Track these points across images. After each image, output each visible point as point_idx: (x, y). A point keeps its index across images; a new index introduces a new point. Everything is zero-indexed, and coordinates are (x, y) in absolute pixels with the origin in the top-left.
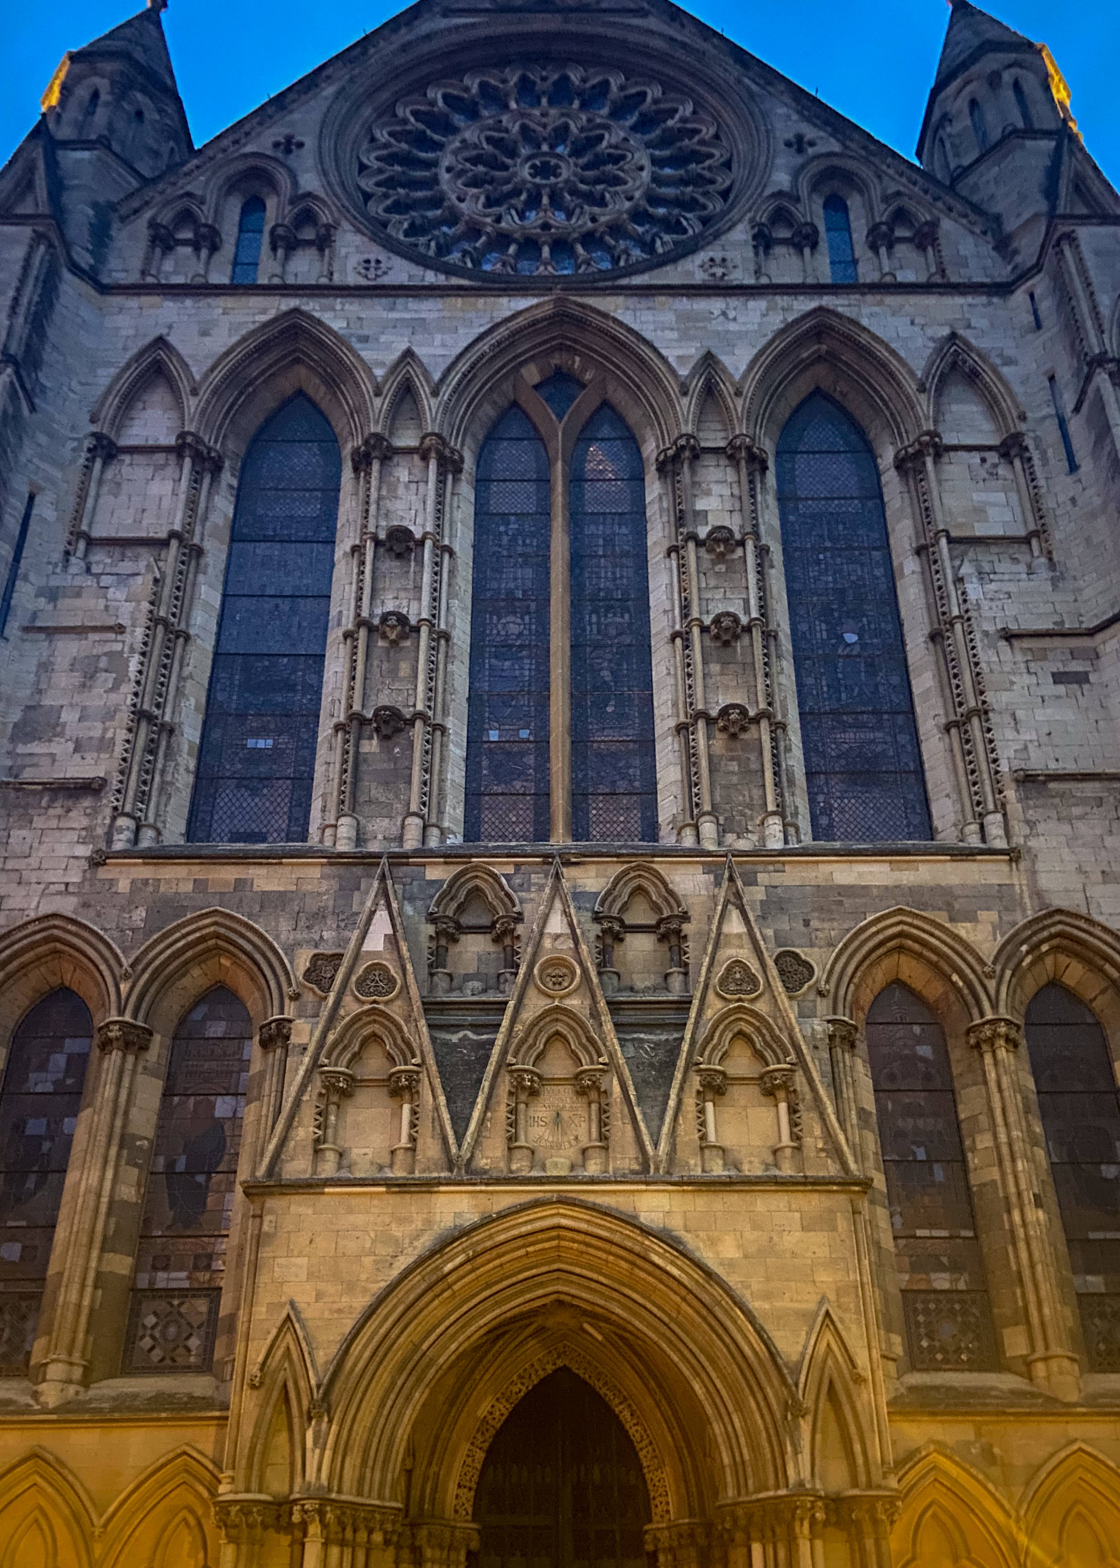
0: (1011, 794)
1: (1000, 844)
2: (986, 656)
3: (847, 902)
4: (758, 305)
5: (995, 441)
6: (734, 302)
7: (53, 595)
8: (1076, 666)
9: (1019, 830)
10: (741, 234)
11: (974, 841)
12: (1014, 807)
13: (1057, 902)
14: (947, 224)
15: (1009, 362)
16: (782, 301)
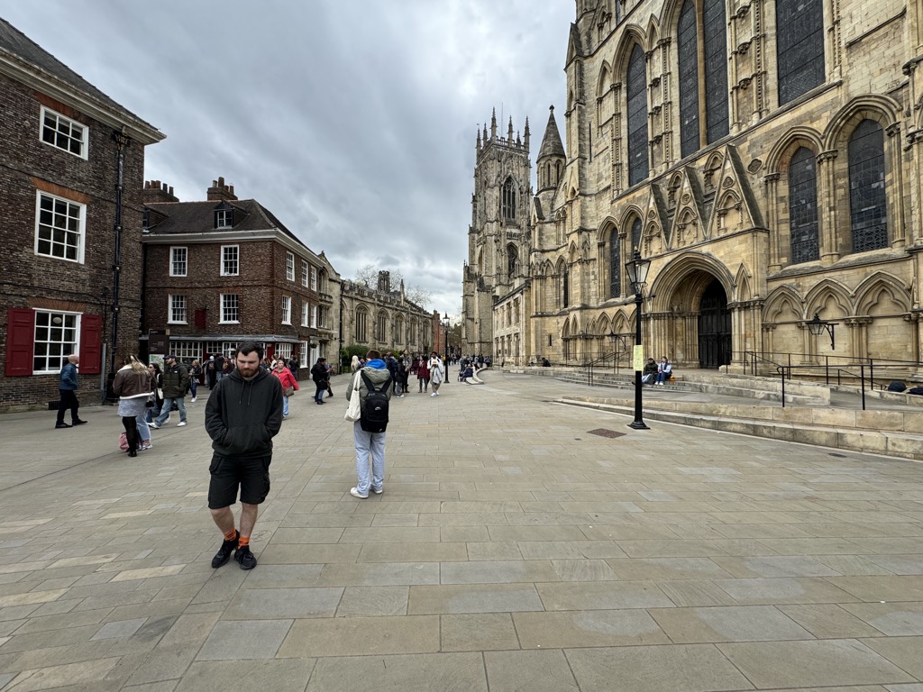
0: (844, 55)
1: (836, 80)
3: (775, 133)
7: (597, 146)
9: (846, 69)
11: (831, 80)
12: (844, 60)
13: (856, 94)
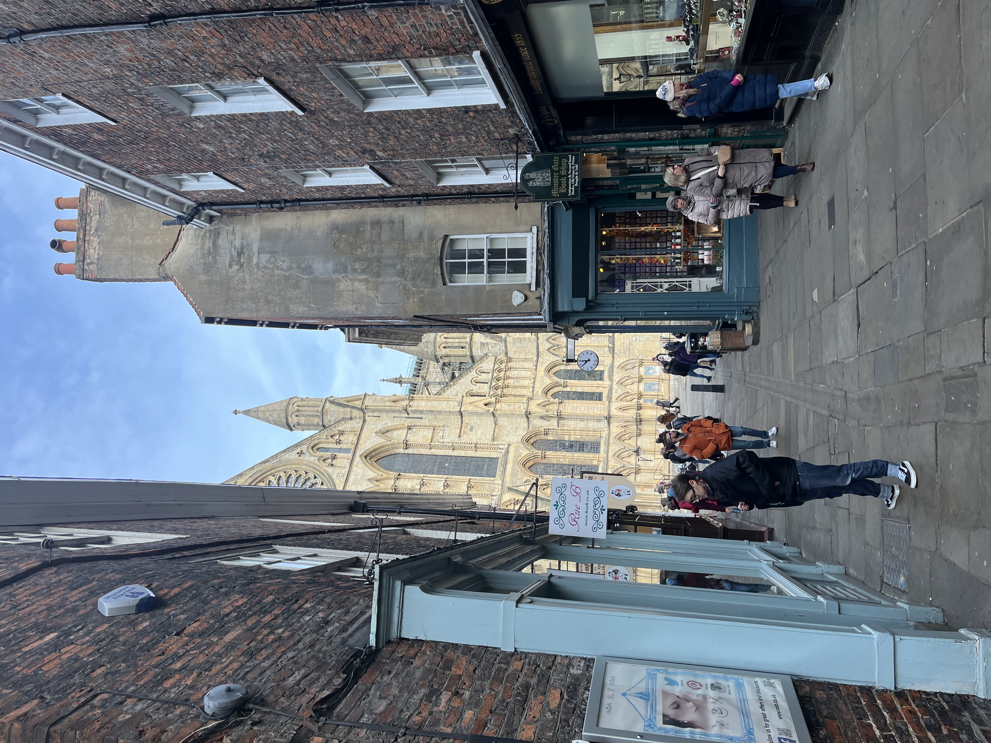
0: (496, 443)
1: (506, 446)
2: (463, 441)
4: (354, 468)
5: (406, 431)
6: (352, 473)
8: (469, 427)
9: (504, 443)
10: (330, 470)
11: (503, 451)
12: (499, 443)
13: (519, 440)
14: (340, 428)
15: (387, 424)
16: (355, 463)
